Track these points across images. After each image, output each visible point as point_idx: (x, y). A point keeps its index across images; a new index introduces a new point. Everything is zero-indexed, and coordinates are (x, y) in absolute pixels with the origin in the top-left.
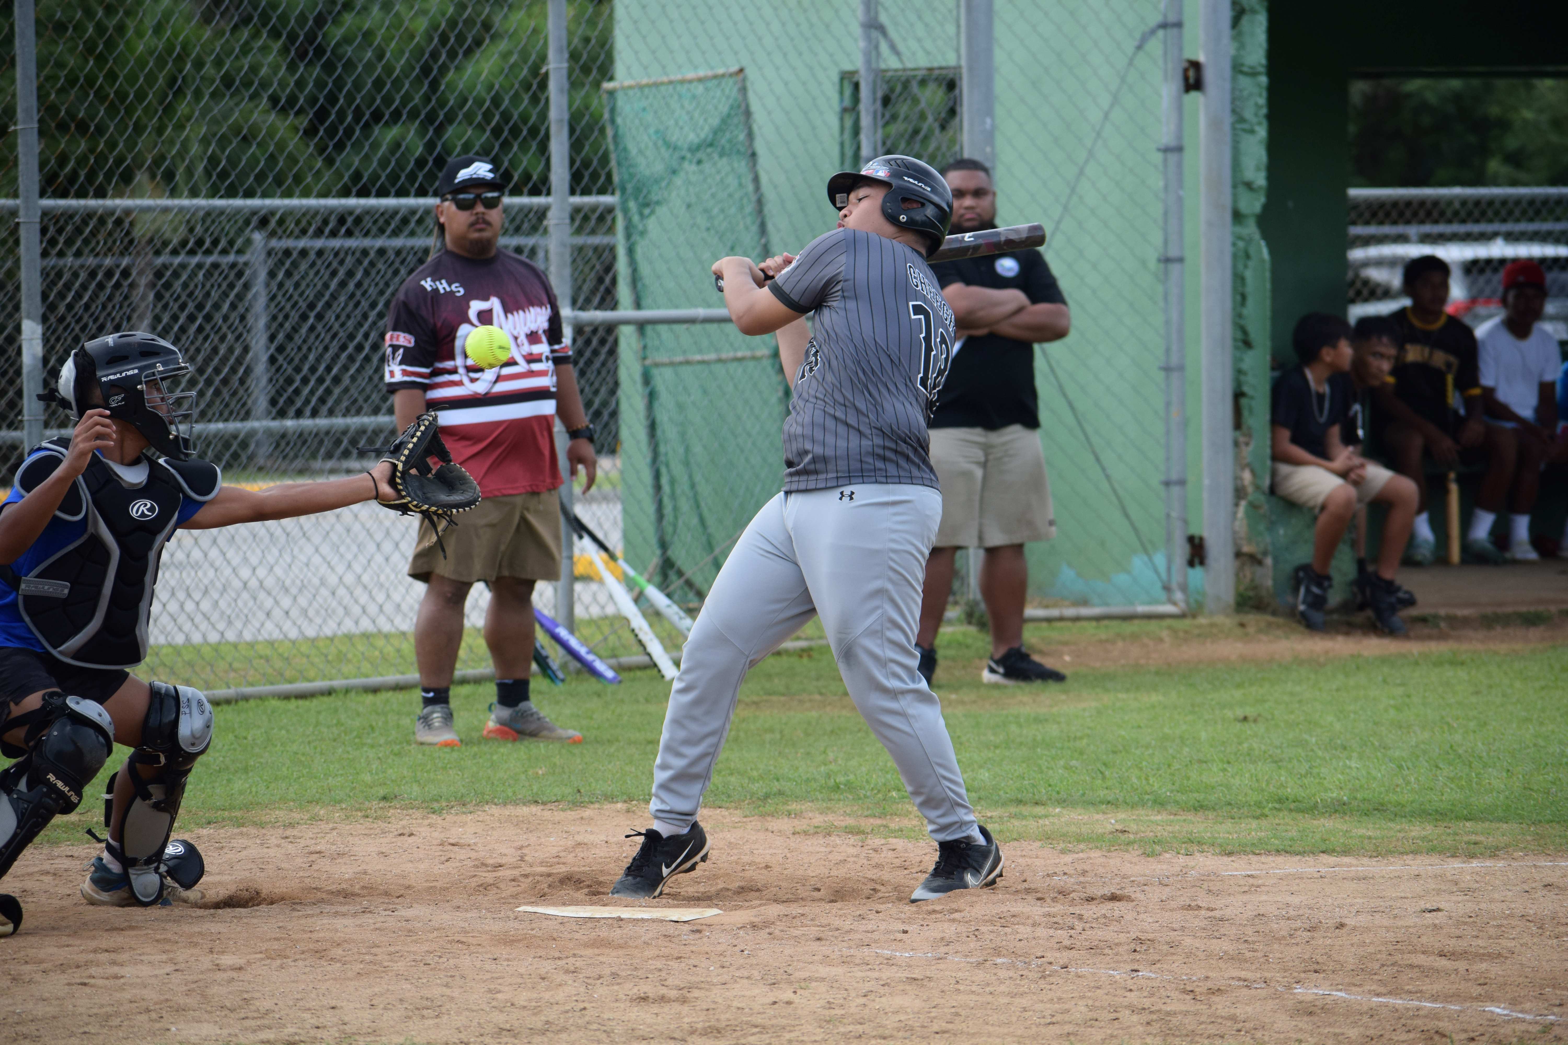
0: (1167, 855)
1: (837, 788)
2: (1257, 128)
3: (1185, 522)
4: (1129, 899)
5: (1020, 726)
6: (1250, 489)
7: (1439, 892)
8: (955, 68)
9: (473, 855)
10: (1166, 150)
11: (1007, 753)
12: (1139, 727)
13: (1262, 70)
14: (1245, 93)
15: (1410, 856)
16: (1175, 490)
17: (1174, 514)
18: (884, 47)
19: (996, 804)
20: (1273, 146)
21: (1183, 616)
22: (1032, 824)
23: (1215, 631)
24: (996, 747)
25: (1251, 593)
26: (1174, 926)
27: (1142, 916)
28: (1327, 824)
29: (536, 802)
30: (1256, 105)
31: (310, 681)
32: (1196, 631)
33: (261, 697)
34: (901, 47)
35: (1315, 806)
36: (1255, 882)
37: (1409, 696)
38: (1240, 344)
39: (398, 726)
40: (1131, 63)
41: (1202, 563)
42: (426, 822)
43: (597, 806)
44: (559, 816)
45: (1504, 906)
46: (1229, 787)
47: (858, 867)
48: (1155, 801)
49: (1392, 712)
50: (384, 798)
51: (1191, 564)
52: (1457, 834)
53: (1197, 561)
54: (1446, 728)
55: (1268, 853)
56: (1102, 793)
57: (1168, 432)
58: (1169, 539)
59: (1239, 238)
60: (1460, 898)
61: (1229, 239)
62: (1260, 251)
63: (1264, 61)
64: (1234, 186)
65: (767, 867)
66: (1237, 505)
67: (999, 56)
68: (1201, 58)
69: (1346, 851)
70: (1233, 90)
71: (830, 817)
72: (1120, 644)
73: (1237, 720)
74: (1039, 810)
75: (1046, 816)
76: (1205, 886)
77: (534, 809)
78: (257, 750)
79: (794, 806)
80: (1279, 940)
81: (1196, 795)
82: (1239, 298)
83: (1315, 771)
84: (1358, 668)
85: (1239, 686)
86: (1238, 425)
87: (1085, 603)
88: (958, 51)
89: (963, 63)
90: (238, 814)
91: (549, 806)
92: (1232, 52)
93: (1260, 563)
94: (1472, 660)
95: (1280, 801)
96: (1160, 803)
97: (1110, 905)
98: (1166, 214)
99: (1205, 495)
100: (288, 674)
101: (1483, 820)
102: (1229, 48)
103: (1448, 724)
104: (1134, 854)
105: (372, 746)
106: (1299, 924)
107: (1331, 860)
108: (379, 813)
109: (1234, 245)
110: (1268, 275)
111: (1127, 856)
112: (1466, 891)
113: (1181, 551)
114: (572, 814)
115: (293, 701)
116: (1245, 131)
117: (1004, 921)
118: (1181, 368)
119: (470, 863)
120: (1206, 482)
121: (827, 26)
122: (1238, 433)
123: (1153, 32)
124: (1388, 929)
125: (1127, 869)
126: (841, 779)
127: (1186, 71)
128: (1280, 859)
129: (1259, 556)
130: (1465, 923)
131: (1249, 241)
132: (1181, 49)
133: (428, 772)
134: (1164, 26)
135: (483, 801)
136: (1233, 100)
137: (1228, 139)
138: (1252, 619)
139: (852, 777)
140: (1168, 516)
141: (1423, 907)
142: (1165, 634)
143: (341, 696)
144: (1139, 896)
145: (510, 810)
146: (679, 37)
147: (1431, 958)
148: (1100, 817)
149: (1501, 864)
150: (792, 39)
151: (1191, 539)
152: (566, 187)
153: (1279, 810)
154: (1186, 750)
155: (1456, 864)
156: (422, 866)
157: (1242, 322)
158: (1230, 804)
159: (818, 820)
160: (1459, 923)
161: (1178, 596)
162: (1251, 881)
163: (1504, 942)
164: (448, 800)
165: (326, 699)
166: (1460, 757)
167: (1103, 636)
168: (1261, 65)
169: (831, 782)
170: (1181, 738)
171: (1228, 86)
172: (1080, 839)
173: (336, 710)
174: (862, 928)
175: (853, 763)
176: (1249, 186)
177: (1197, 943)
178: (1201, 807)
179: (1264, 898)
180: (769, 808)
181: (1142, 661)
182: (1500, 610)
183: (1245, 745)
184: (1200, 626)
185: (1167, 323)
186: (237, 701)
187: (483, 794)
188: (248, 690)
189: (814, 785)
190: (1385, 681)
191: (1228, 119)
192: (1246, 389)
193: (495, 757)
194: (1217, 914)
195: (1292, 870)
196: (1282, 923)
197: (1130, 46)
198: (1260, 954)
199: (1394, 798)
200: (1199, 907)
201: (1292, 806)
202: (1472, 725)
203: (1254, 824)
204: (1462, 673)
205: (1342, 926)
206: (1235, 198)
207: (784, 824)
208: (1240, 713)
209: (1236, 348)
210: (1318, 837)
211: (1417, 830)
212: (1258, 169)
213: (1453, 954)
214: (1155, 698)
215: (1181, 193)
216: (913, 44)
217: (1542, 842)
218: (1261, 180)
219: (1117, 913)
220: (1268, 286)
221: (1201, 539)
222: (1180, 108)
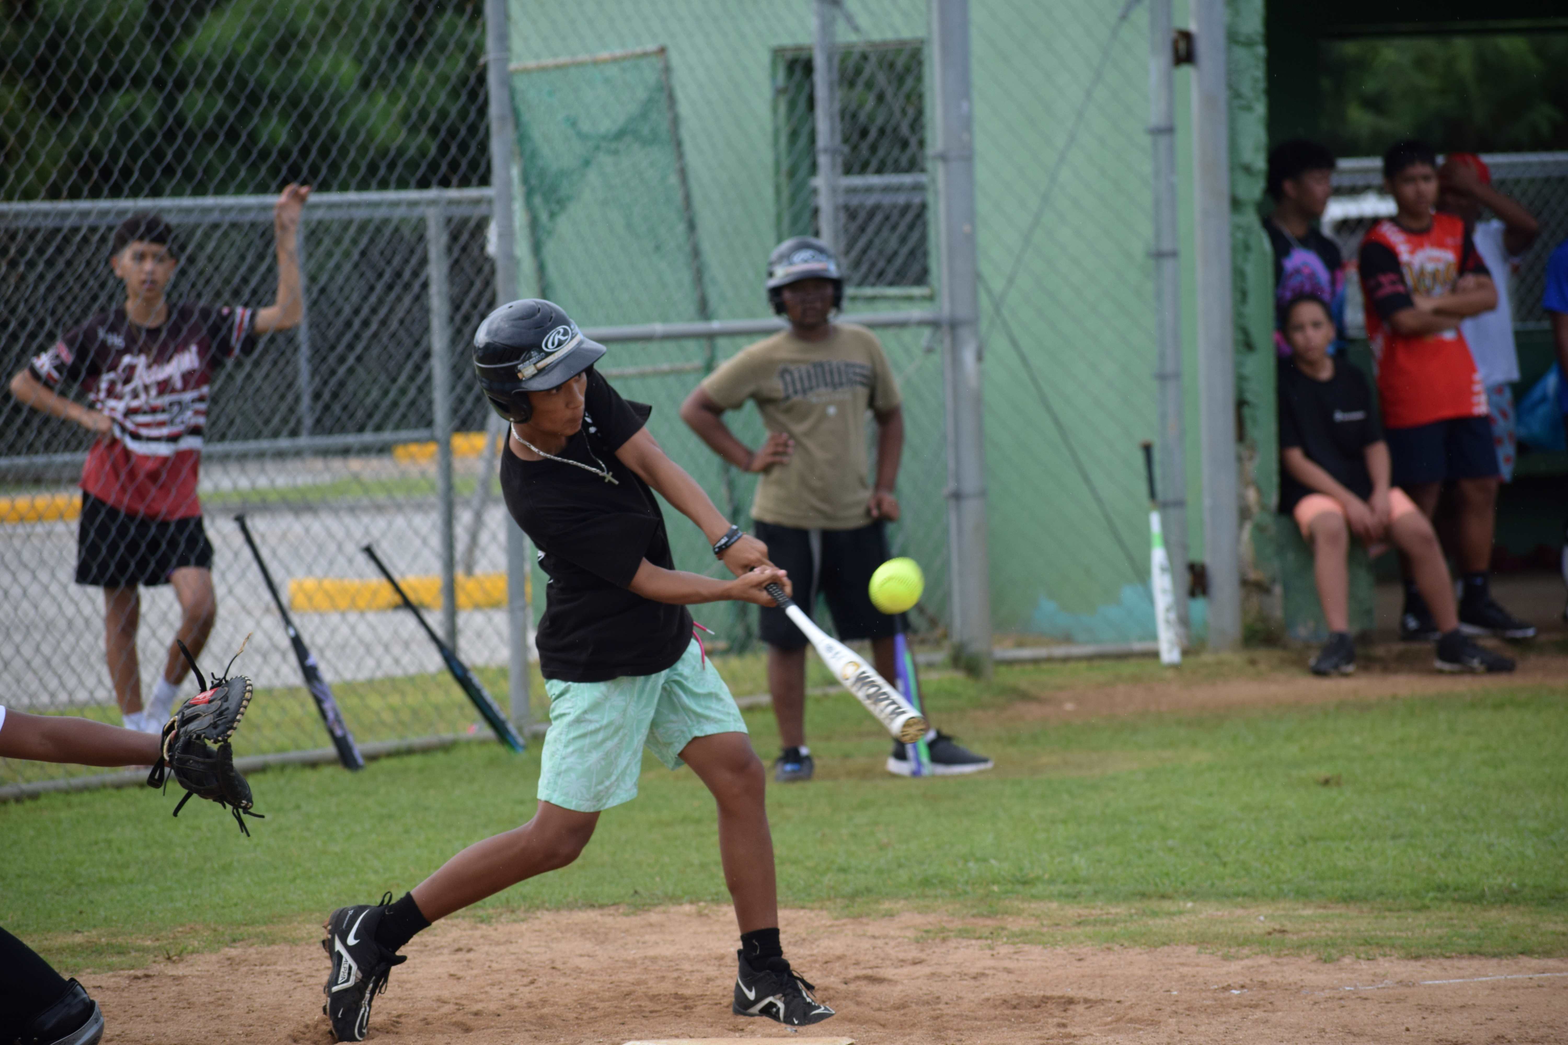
0: (1347, 961)
2: (1255, 105)
3: (1187, 548)
6: (1255, 509)
10: (1156, 132)
13: (1259, 39)
14: (1241, 66)
16: (1174, 511)
17: (1172, 539)
18: (840, 22)
19: (1115, 897)
20: (1273, 124)
22: (1170, 923)
23: (1222, 669)
25: (1259, 626)
28: (1505, 917)
29: (592, 906)
30: (1254, 78)
32: (1201, 670)
34: (859, 21)
38: (1242, 347)
40: (1115, 35)
41: (1205, 593)
46: (1369, 872)
48: (1296, 892)
51: (1193, 594)
53: (1199, 590)
55: (1460, 956)
56: (1230, 883)
57: (1164, 447)
59: (1238, 228)
61: (1227, 229)
63: (1259, 29)
64: (1232, 171)
66: (1241, 526)
67: (976, 39)
68: (1192, 27)
69: (1546, 952)
70: (1228, 62)
71: (934, 918)
72: (1121, 688)
73: (1318, 783)
74: (1167, 905)
75: (1181, 913)
79: (886, 905)
81: (1338, 883)
82: (1239, 295)
86: (1241, 435)
87: (1068, 639)
90: (264, 929)
91: (606, 911)
92: (1227, 19)
93: (1268, 592)
95: (1439, 889)
96: (1302, 894)
98: (1156, 203)
99: (1206, 517)
102: (1221, 14)
104: (1307, 960)
107: (1534, 962)
109: (1232, 235)
113: (1182, 580)
114: (636, 920)
116: (1241, 108)
118: (1177, 375)
120: (1207, 502)
122: (1241, 446)
127: (1175, 42)
129: (1268, 584)
131: (1248, 232)
132: (1169, 18)
136: (1229, 74)
137: (1224, 117)
138: (1262, 654)
148: (1239, 912)
151: (1192, 567)
153: (1442, 900)
157: (1243, 322)
158: (1381, 893)
159: (921, 921)
167: (1101, 679)
168: (1258, 33)
171: (1222, 57)
172: (1236, 941)
176: (1247, 169)
178: (1350, 898)
180: (860, 909)
181: (1153, 708)
184: (1205, 665)
185: (1161, 325)
189: (894, 878)
190: (1451, 729)
191: (1223, 95)
192: (1249, 397)
197: (1113, 16)
201: (1456, 895)
203: (1421, 917)
206: (1233, 184)
207: (888, 929)
209: (1237, 351)
210: (1505, 933)
212: (1257, 150)
215: (1173, 179)
218: (1260, 163)
221: (1203, 566)
222: (1170, 85)
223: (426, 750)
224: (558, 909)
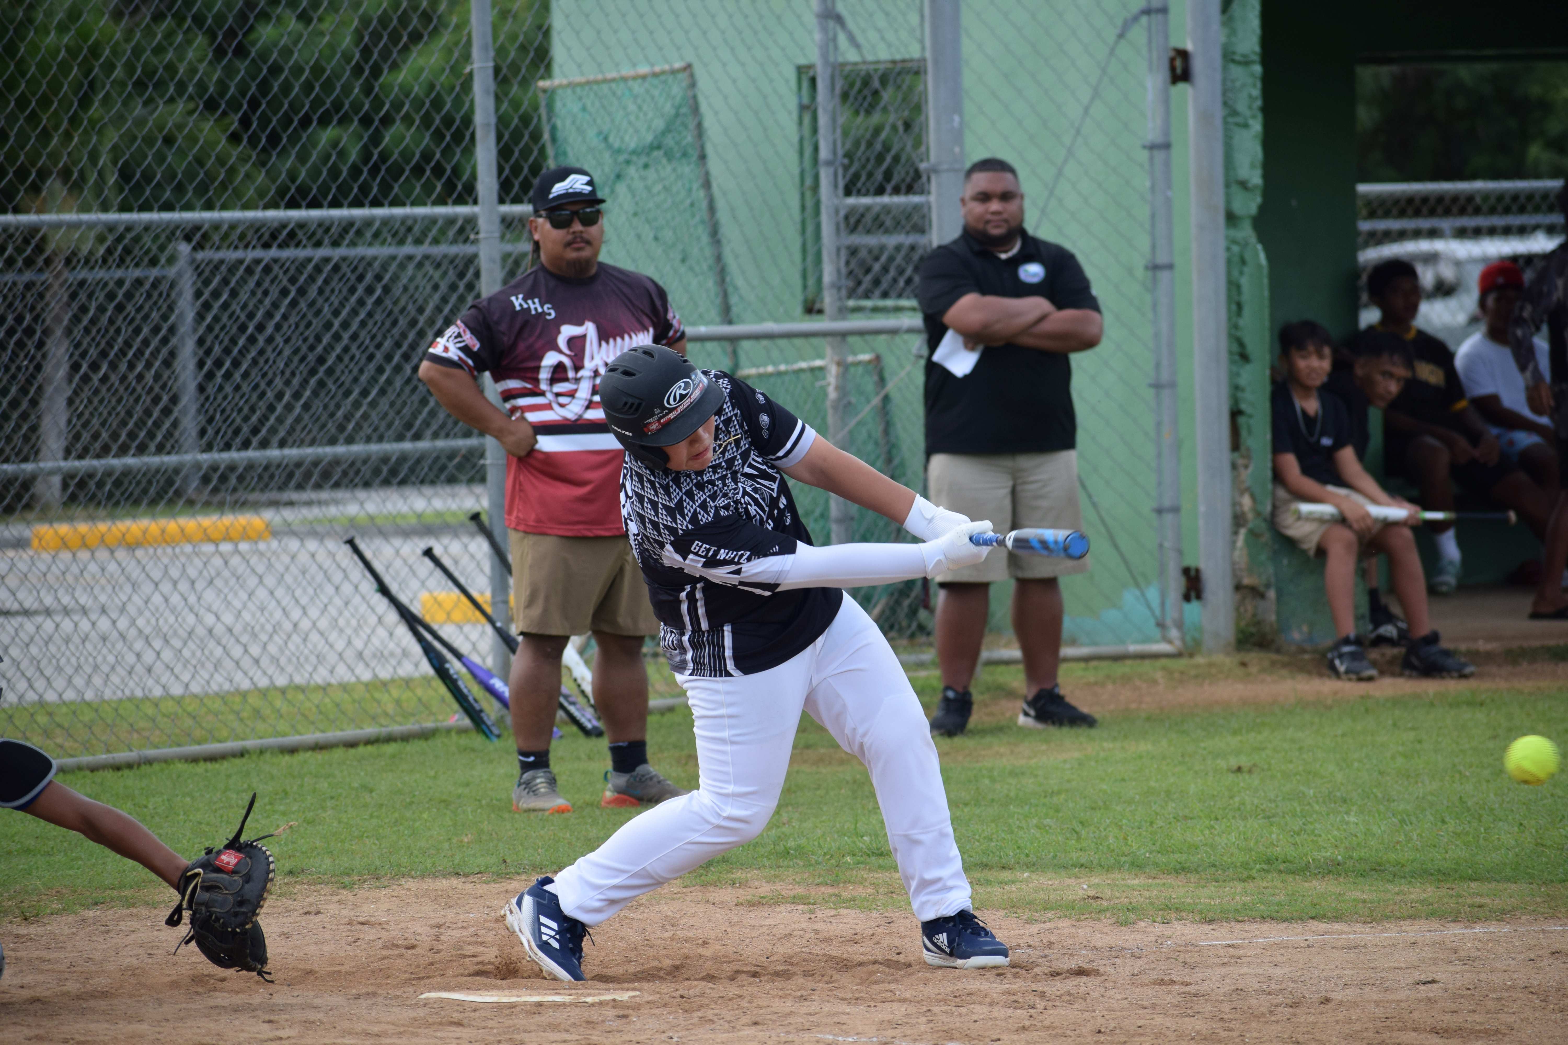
0: (1142, 924)
1: (786, 853)
2: (1251, 122)
3: (1180, 552)
4: (1097, 973)
5: (993, 780)
6: (1250, 516)
7: (1435, 961)
8: (919, 60)
9: (384, 934)
10: (1152, 147)
11: (978, 811)
12: (1123, 780)
13: (1256, 58)
14: (1238, 84)
15: (1408, 922)
16: (1168, 518)
17: (1167, 544)
18: (842, 39)
20: (1269, 141)
21: (1179, 655)
22: (997, 890)
23: (1214, 671)
24: (966, 805)
25: (1253, 630)
26: (1145, 1003)
27: (1110, 993)
28: (1318, 886)
29: (457, 874)
30: (1250, 96)
31: (220, 741)
32: (1193, 672)
33: (166, 761)
34: (860, 39)
35: (1307, 867)
36: (1236, 952)
37: (1420, 742)
38: (1237, 358)
39: (314, 791)
40: (1112, 52)
41: (1199, 597)
42: (336, 898)
43: (524, 877)
44: (482, 889)
45: (1506, 976)
46: (1213, 847)
47: (804, 941)
48: (1132, 864)
49: (1400, 761)
50: (291, 873)
51: (1187, 598)
52: (1460, 896)
53: (1193, 594)
54: (1457, 776)
55: (1252, 920)
56: (1075, 855)
57: (1159, 455)
58: (1162, 571)
59: (1234, 242)
60: (1459, 968)
61: (1222, 244)
62: (1257, 255)
63: (1257, 49)
64: (1227, 185)
65: (705, 943)
66: (1236, 533)
67: (967, 46)
68: (1189, 46)
69: (1337, 918)
70: (1224, 81)
71: (778, 886)
72: (1110, 687)
73: (1230, 770)
74: (1006, 875)
75: (1013, 882)
76: (1181, 959)
77: (455, 882)
78: (157, 819)
79: (739, 875)
80: (1257, 1017)
81: (1177, 856)
82: (1234, 307)
83: (1309, 827)
84: (1367, 711)
85: (1235, 733)
86: (1236, 445)
87: (1073, 642)
88: (922, 42)
89: (928, 55)
90: (128, 893)
91: (471, 879)
92: (1223, 39)
93: (1262, 596)
94: (1493, 700)
95: (1269, 861)
96: (1138, 866)
97: (1077, 980)
98: (1153, 216)
99: (1201, 523)
100: (198, 733)
101: (1490, 880)
102: (1218, 34)
103: (1460, 773)
104: (1105, 923)
105: (284, 814)
106: (1280, 999)
107: (1321, 926)
108: (285, 889)
109: (1228, 249)
110: (1266, 281)
111: (1098, 925)
112: (1466, 960)
113: (1176, 584)
114: (495, 887)
115: (202, 764)
116: (1237, 125)
117: (960, 999)
118: (1173, 385)
119: (380, 943)
120: (1202, 508)
121: (779, 18)
122: (1236, 455)
123: (1136, 19)
124: (1377, 1003)
125: (1099, 940)
126: (791, 844)
127: (1172, 60)
128: (1265, 927)
129: (1262, 589)
130: (1462, 996)
131: (1245, 245)
132: (1166, 37)
133: (343, 841)
134: (1147, 12)
135: (399, 874)
136: (1225, 93)
137: (1219, 134)
138: (1254, 657)
139: (803, 841)
140: (1161, 546)
141: (1417, 978)
142: (1159, 675)
143: (254, 757)
144: (1109, 969)
145: (429, 884)
146: (616, 32)
147: (1423, 1036)
148: (1072, 881)
149: (1506, 929)
150: (740, 33)
151: (1186, 571)
152: (495, 197)
153: (1268, 871)
154: (1172, 805)
155: (1457, 930)
156: (327, 948)
157: (1238, 334)
158: (1214, 866)
159: (765, 889)
160: (1455, 996)
161: (1174, 633)
162: (1232, 951)
163: (1504, 1018)
164: (360, 874)
165: (238, 761)
166: (1469, 809)
167: (1092, 679)
168: (1255, 53)
169: (780, 848)
170: (1168, 793)
171: (1218, 77)
172: (1047, 906)
173: (248, 774)
174: (805, 1010)
175: (808, 825)
176: (1243, 185)
177: (1169, 1022)
178: (1183, 869)
179: (1245, 970)
180: (711, 877)
181: (1133, 706)
182: (1525, 644)
183: (1237, 799)
184: (1198, 666)
185: (1156, 335)
186: (139, 765)
187: (399, 865)
188: (151, 752)
189: (761, 850)
190: (1395, 725)
191: (1219, 112)
192: (1243, 406)
193: (417, 824)
194: (1192, 989)
195: (1278, 939)
196: (1262, 998)
197: (1111, 35)
198: (1235, 1034)
199: (1392, 856)
200: (1173, 982)
201: (1282, 867)
202: (1486, 773)
203: (1239, 886)
204: (1480, 715)
205: (1327, 1001)
206: (1228, 198)
207: (727, 895)
208: (1234, 762)
209: (1232, 362)
210: (1308, 900)
211: (1417, 892)
212: (1252, 166)
213: (1447, 1031)
214: (1145, 747)
215: (1169, 194)
216: (872, 35)
217: (1553, 904)
218: (1256, 179)
219: (1083, 990)
220: (1266, 293)
221: (1197, 571)
222: (1166, 101)
223: (405, 738)
224: (423, 877)
